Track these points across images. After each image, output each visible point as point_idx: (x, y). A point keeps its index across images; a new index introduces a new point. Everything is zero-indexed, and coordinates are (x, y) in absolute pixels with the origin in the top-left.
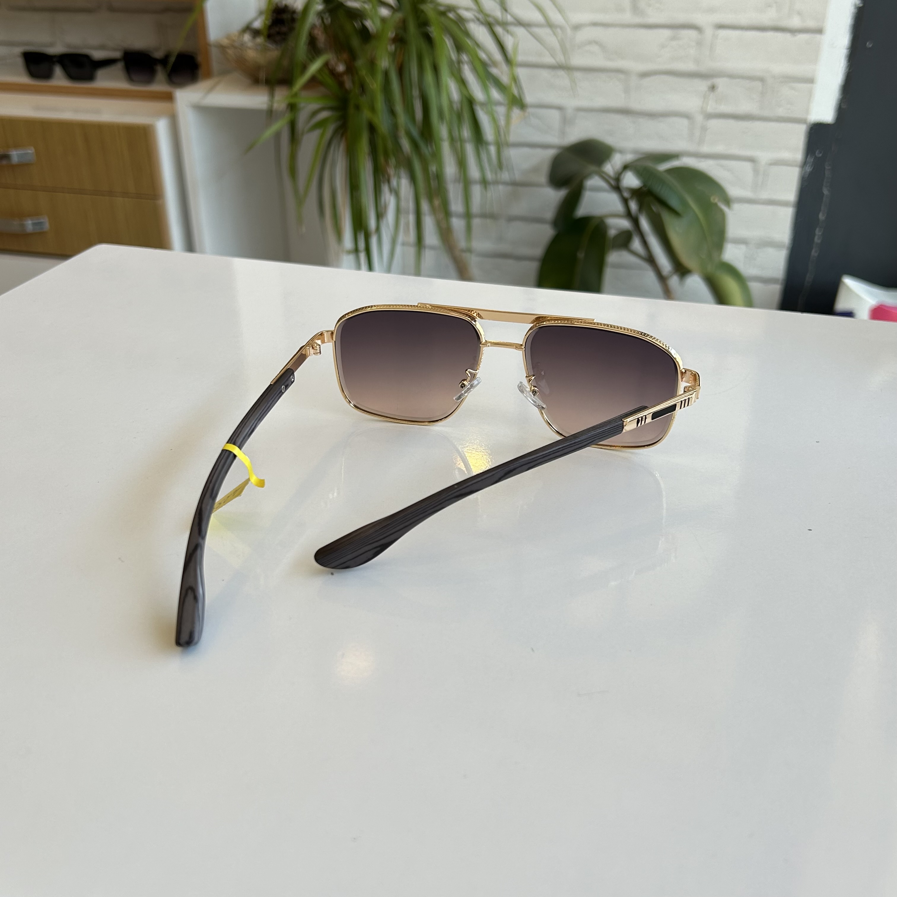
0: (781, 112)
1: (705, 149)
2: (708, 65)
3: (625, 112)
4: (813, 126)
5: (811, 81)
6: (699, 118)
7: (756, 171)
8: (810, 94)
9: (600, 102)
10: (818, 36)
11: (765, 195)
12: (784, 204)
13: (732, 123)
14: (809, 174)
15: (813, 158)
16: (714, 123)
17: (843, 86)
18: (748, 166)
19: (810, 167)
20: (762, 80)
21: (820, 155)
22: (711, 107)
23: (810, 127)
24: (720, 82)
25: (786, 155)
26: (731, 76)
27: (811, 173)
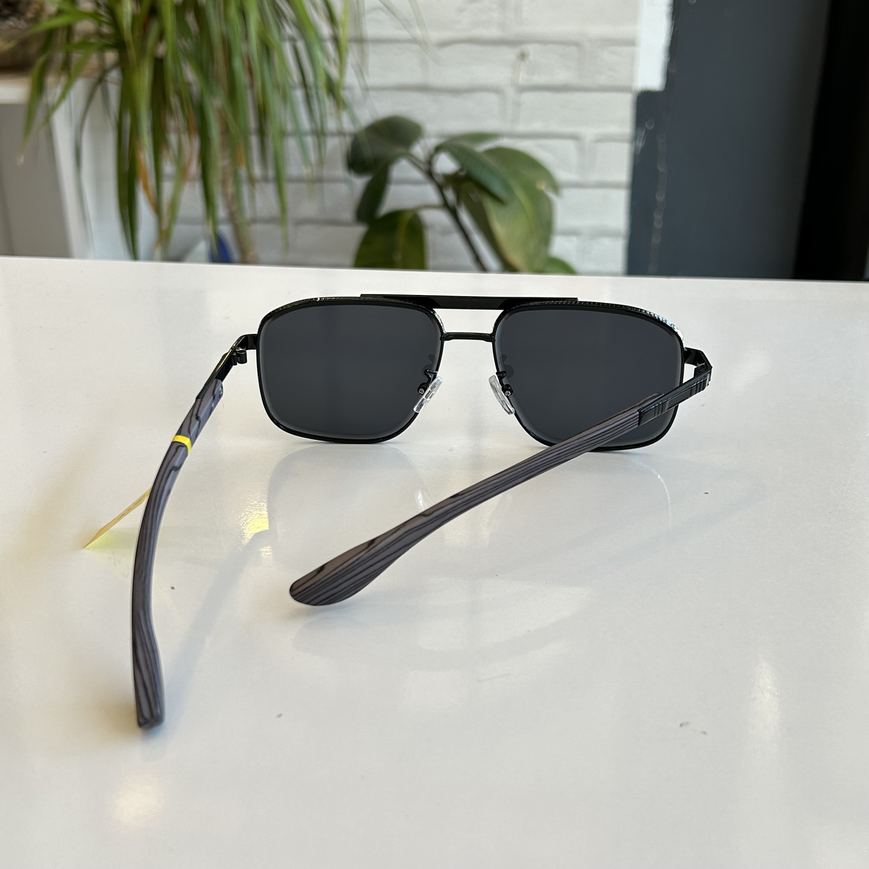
0: (603, 80)
1: (521, 128)
2: (515, 30)
3: (424, 89)
4: (640, 94)
5: (631, 43)
6: (511, 93)
7: (581, 150)
8: (632, 59)
11: (594, 177)
12: (615, 186)
13: (548, 96)
14: (642, 150)
15: (644, 132)
16: (528, 97)
17: (669, 47)
18: (570, 144)
19: (641, 143)
20: (577, 44)
21: (652, 128)
22: (523, 78)
23: (637, 95)
24: (531, 49)
25: (613, 129)
26: (543, 41)
27: (643, 149)
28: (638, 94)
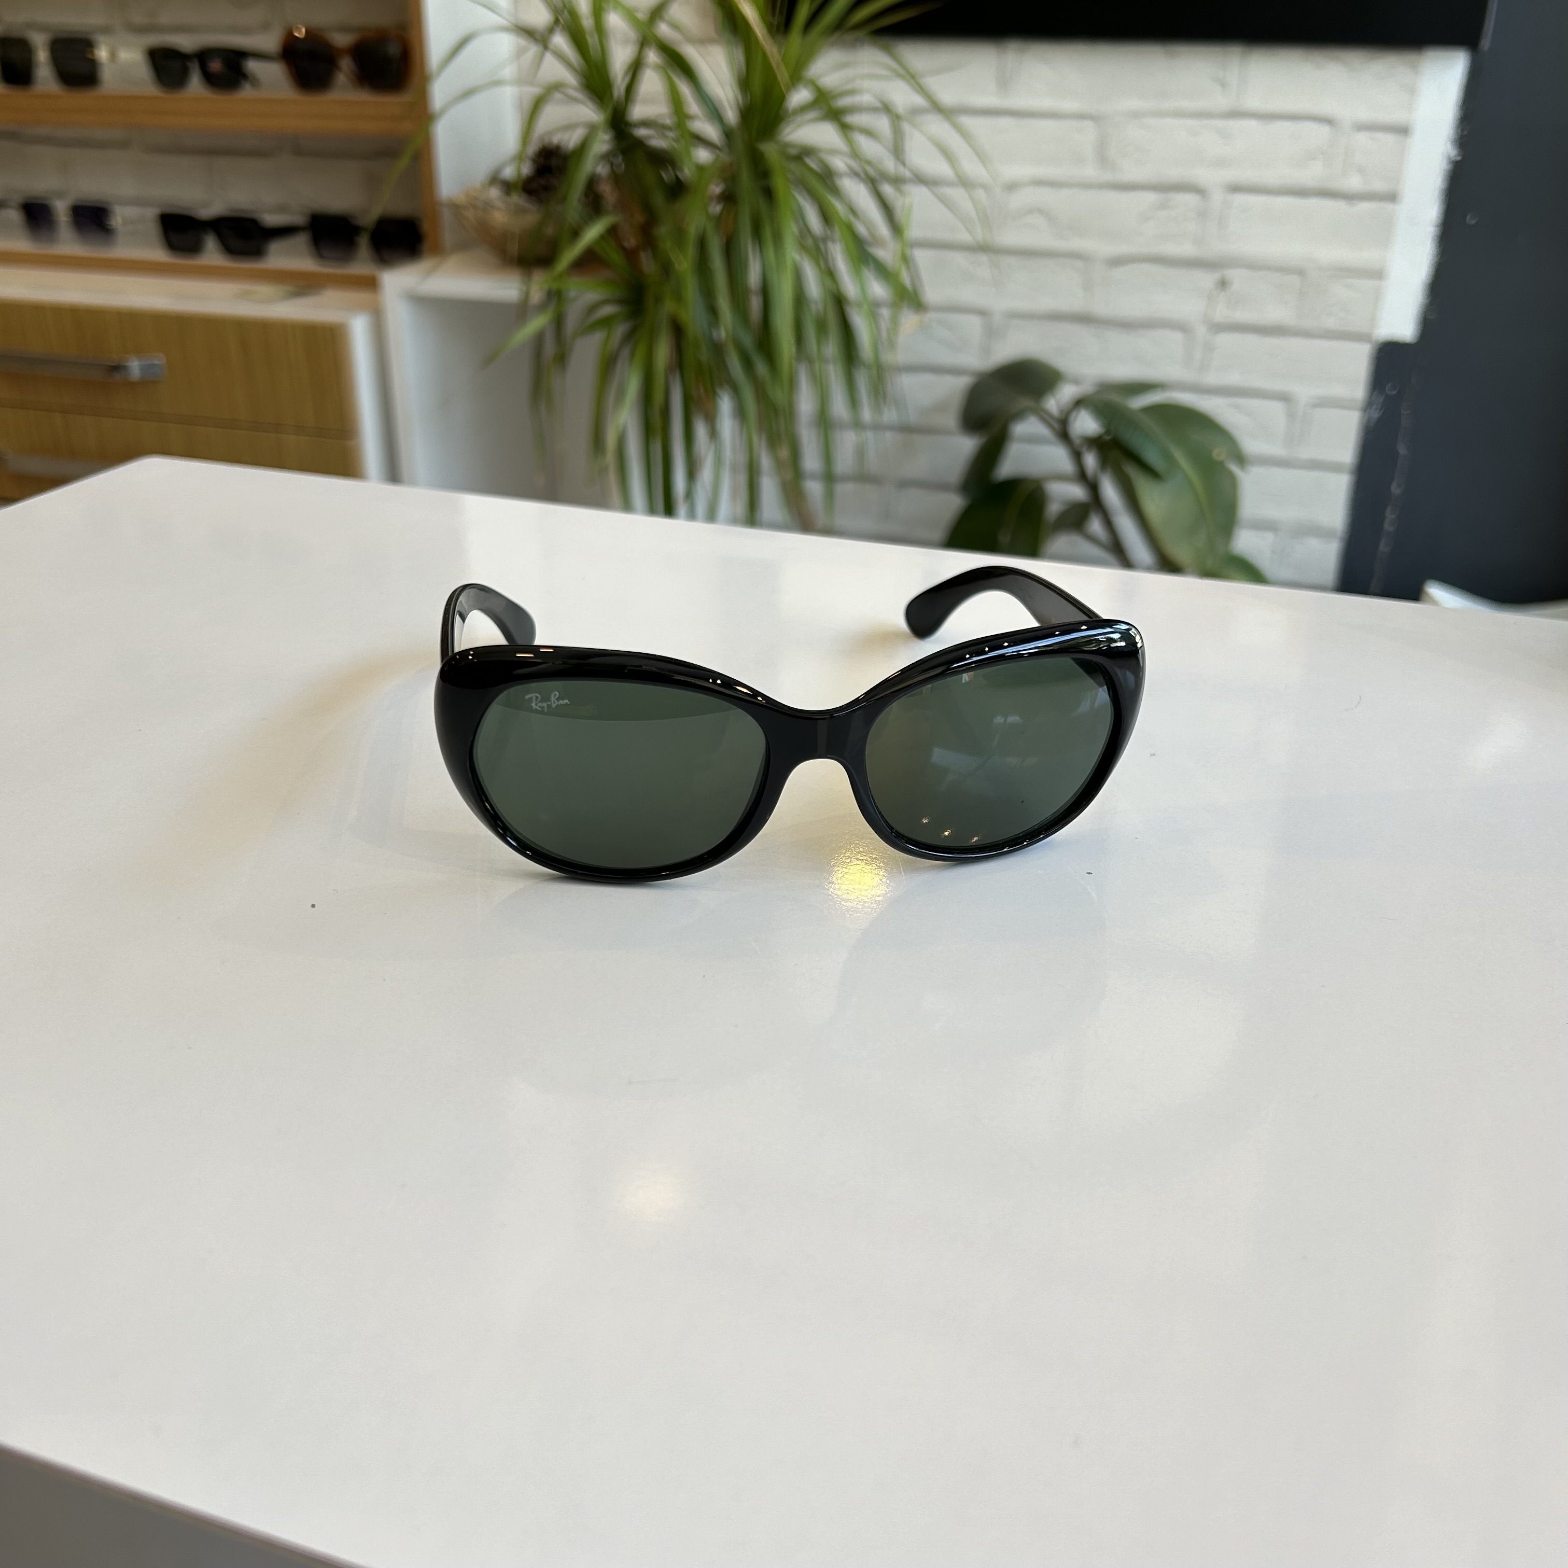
0: (1331, 323)
1: (1210, 379)
2: (1216, 248)
3: (1084, 319)
4: (1382, 346)
5: (1378, 274)
6: (1201, 331)
7: (1291, 416)
8: (1377, 297)
9: (1046, 303)
10: (1389, 206)
11: (1305, 453)
12: (1334, 467)
13: (1252, 339)
14: (1377, 422)
15: (1382, 398)
16: (1225, 340)
17: (1430, 283)
18: (1277, 407)
19: (1378, 410)
20: (1300, 272)
21: (1394, 392)
22: (1221, 313)
23: (1378, 347)
25: (1339, 391)
26: (1253, 266)
27: (1379, 420)
28: (1381, 344)
